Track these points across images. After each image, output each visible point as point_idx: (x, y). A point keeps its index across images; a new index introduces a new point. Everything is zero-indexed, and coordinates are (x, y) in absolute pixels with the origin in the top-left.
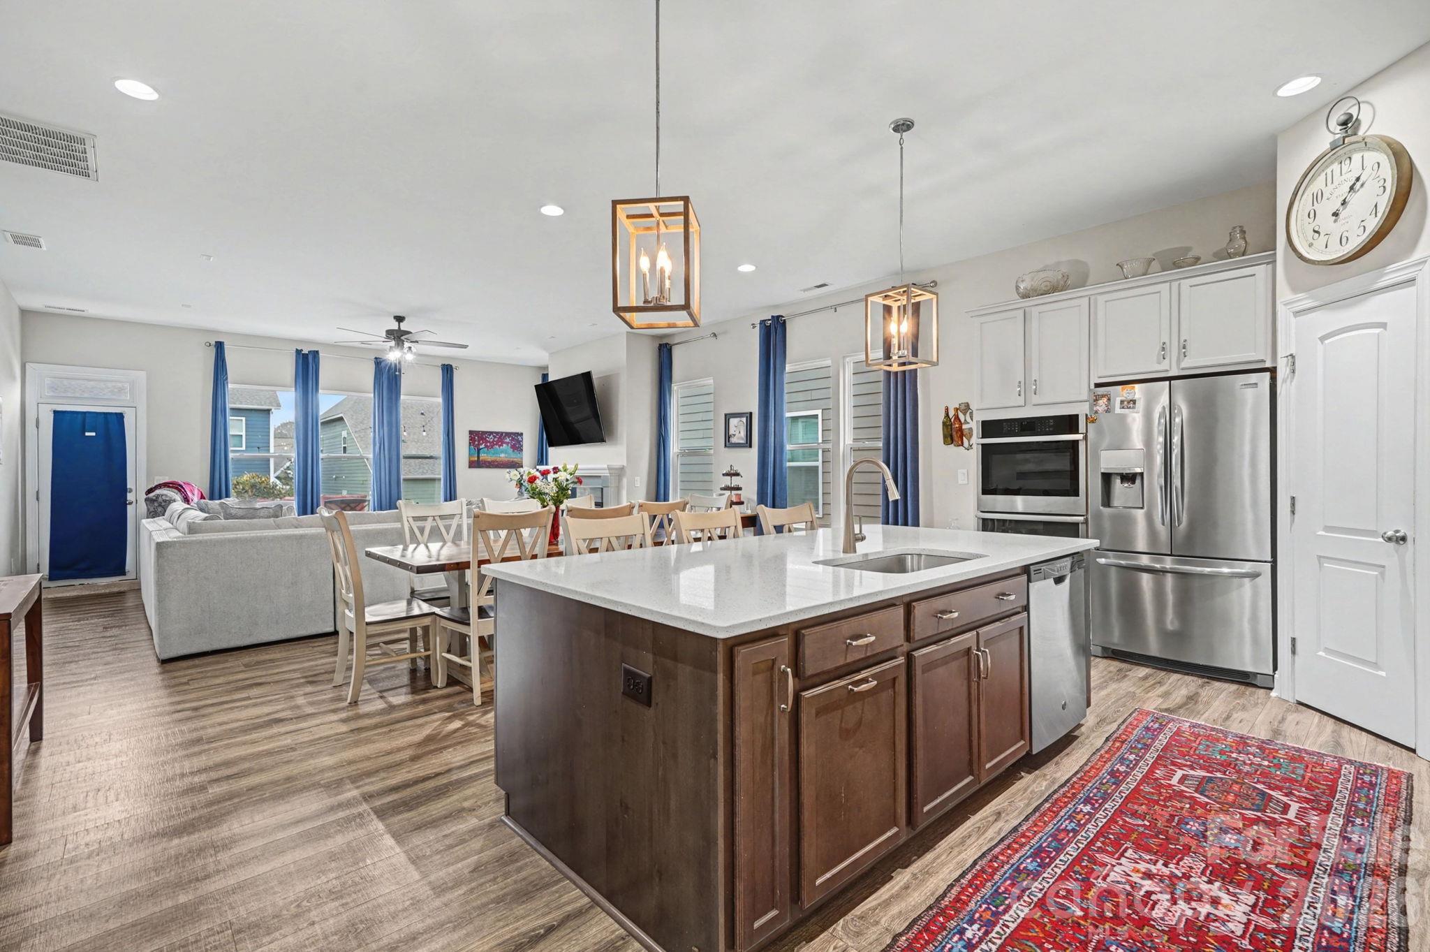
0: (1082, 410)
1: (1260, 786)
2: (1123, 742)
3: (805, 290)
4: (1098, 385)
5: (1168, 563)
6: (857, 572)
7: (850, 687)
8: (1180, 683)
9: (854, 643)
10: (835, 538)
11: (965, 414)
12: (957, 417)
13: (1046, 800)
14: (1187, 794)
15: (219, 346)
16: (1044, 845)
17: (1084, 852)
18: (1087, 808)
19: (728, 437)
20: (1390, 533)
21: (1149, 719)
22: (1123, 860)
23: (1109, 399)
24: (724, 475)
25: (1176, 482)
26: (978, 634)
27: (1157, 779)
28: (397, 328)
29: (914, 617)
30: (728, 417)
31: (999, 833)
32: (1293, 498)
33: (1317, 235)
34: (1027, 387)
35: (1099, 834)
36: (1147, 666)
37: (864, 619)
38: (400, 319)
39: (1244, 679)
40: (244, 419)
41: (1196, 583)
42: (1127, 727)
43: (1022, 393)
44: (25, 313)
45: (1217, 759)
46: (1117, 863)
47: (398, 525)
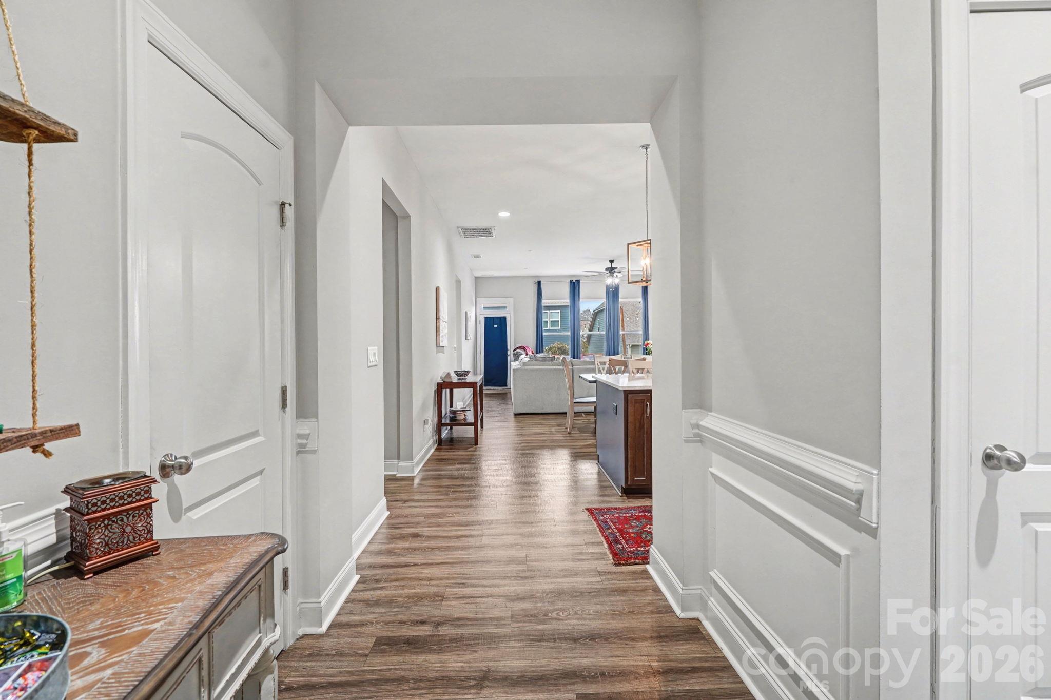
15: (539, 283)
28: (610, 267)
38: (612, 261)
40: (559, 311)
44: (476, 278)
47: (593, 367)
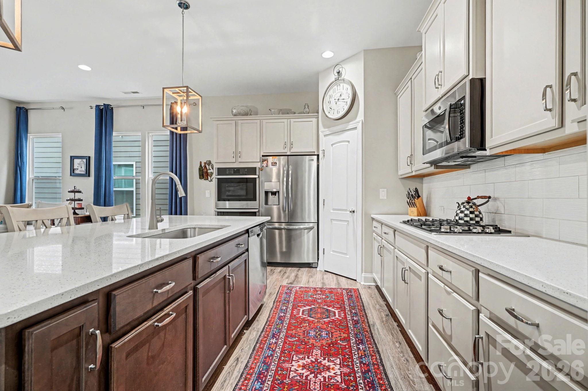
0: (258, 165)
1: (325, 307)
2: (280, 301)
3: (125, 93)
4: (263, 156)
5: (283, 226)
6: (158, 240)
7: (156, 324)
8: (291, 271)
9: (159, 291)
10: (143, 223)
11: (209, 166)
12: (205, 167)
13: (257, 343)
14: (306, 319)
16: (261, 370)
17: (278, 366)
18: (274, 341)
19: (72, 170)
20: (351, 210)
21: (286, 289)
22: (294, 363)
23: (268, 162)
24: (69, 192)
25: (290, 195)
26: (229, 266)
27: (295, 315)
29: (198, 263)
30: (72, 158)
31: (239, 372)
32: (324, 200)
33: (331, 109)
34: (237, 154)
35: (282, 352)
36: (280, 267)
37: (167, 272)
39: (308, 265)
41: (293, 233)
42: (279, 295)
43: (235, 157)
45: (310, 300)
46: (292, 366)
